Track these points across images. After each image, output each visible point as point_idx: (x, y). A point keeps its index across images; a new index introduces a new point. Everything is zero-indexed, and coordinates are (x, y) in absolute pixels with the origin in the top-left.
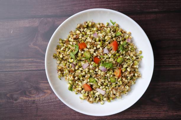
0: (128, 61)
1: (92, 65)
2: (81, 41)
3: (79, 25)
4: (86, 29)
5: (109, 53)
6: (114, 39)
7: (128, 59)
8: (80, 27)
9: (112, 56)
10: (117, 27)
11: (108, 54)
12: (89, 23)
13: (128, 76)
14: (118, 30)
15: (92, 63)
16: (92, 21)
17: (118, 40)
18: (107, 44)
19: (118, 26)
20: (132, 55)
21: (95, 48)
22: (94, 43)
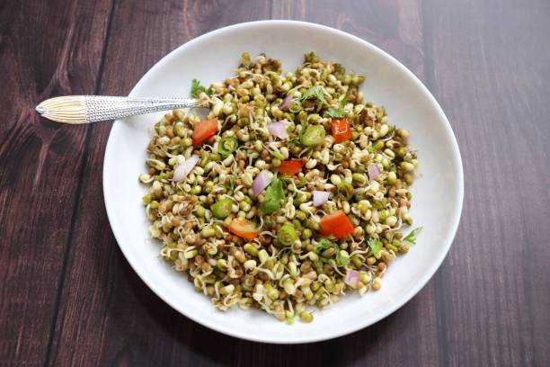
0: (283, 267)
1: (279, 148)
2: (357, 131)
3: (405, 132)
4: (393, 154)
5: (312, 205)
6: (360, 229)
7: (287, 265)
8: (398, 138)
9: (302, 215)
10: (398, 247)
11: (310, 203)
12: (412, 163)
13: (230, 258)
14: (388, 250)
15: (285, 151)
16: (417, 173)
17: (354, 245)
18: (342, 208)
19: (401, 252)
20: (301, 281)
21: (331, 167)
22: (349, 168)
